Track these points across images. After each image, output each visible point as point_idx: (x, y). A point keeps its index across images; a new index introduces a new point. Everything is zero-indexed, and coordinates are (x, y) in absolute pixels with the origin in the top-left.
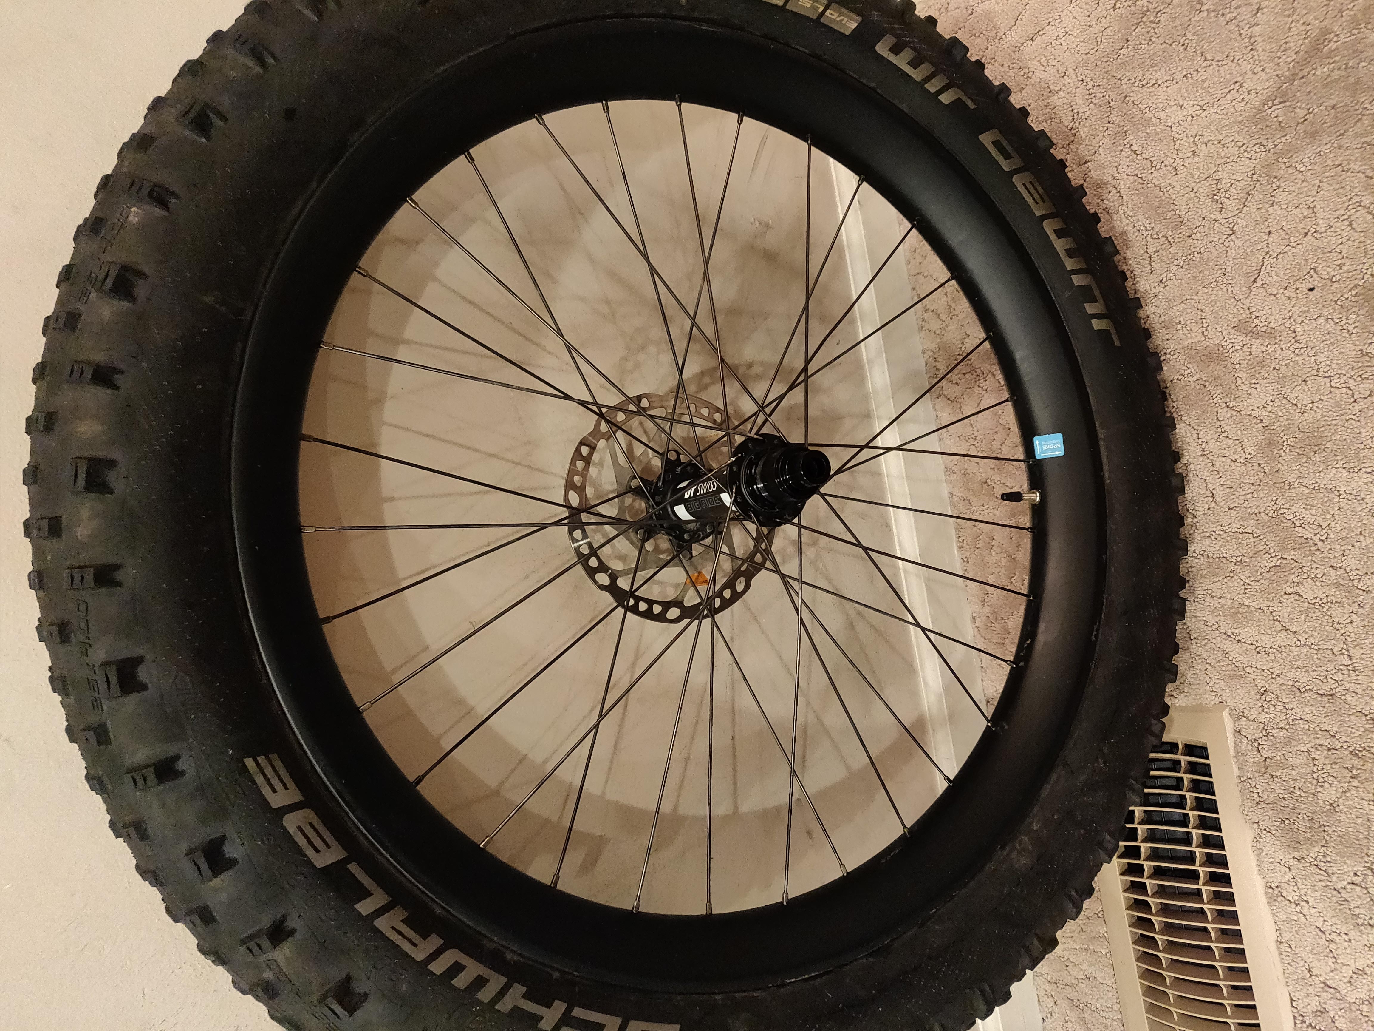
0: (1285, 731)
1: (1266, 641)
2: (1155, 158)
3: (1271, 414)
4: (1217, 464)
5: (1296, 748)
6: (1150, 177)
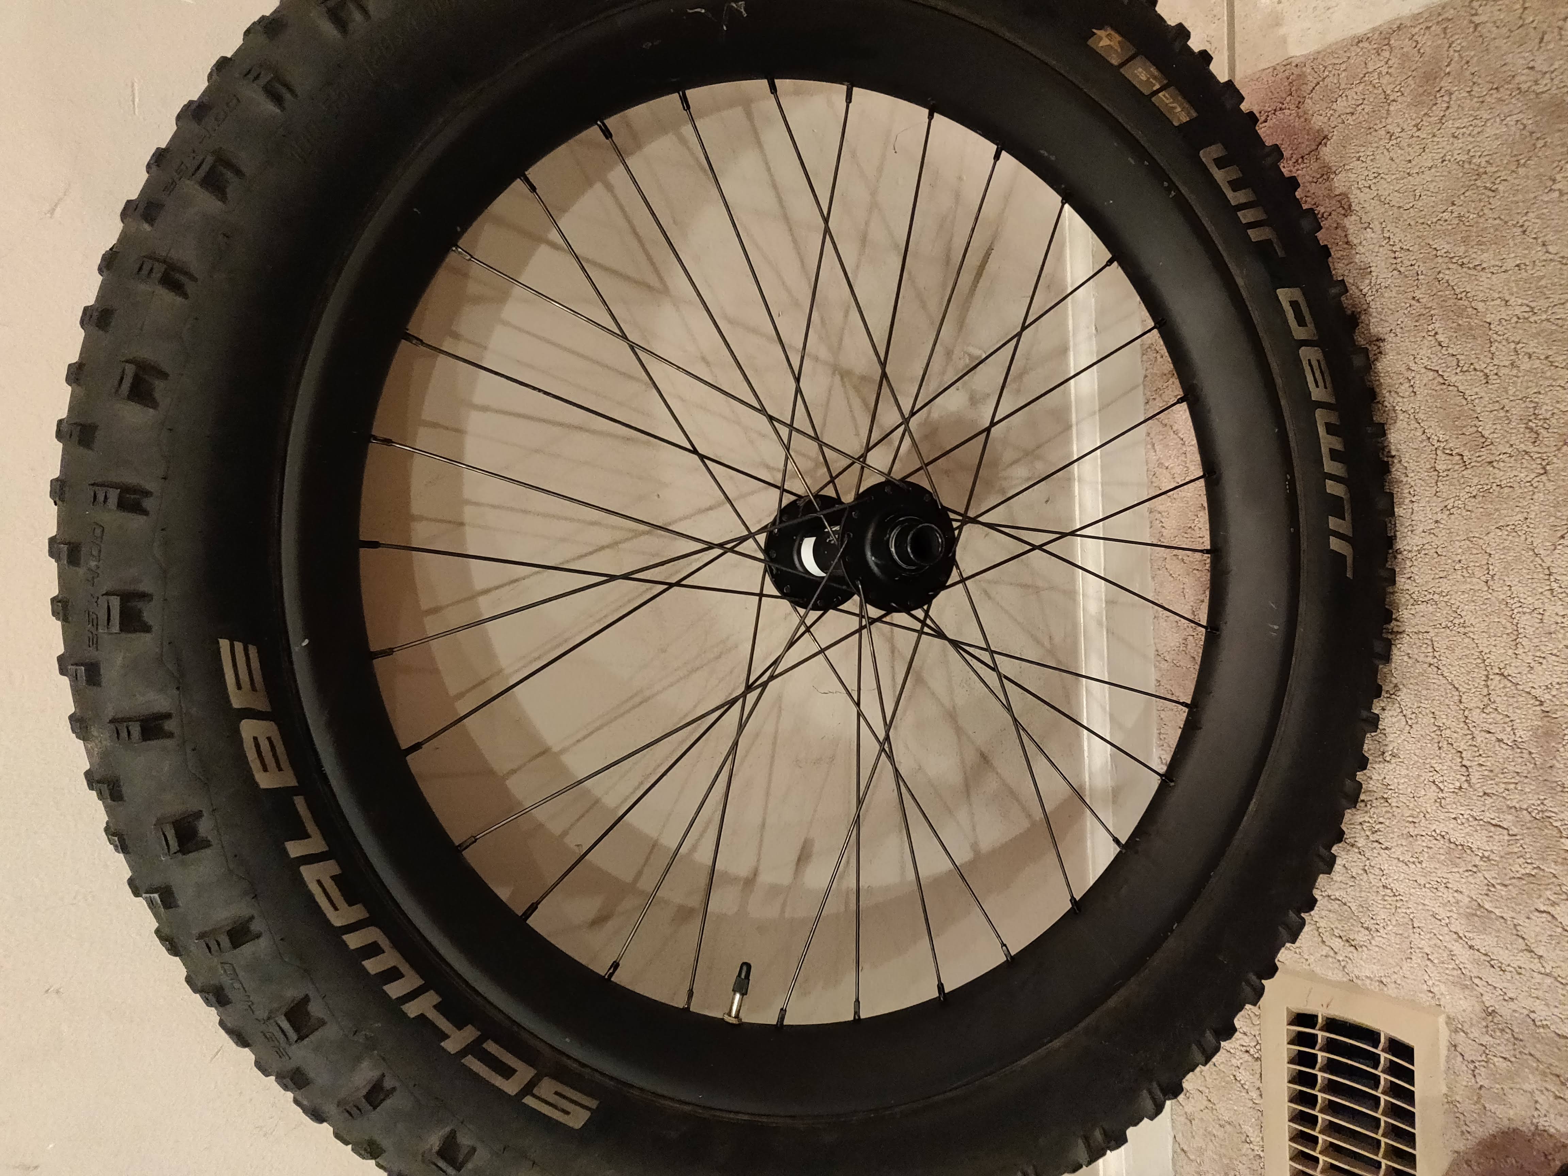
2: (1463, 357)
6: (1453, 378)
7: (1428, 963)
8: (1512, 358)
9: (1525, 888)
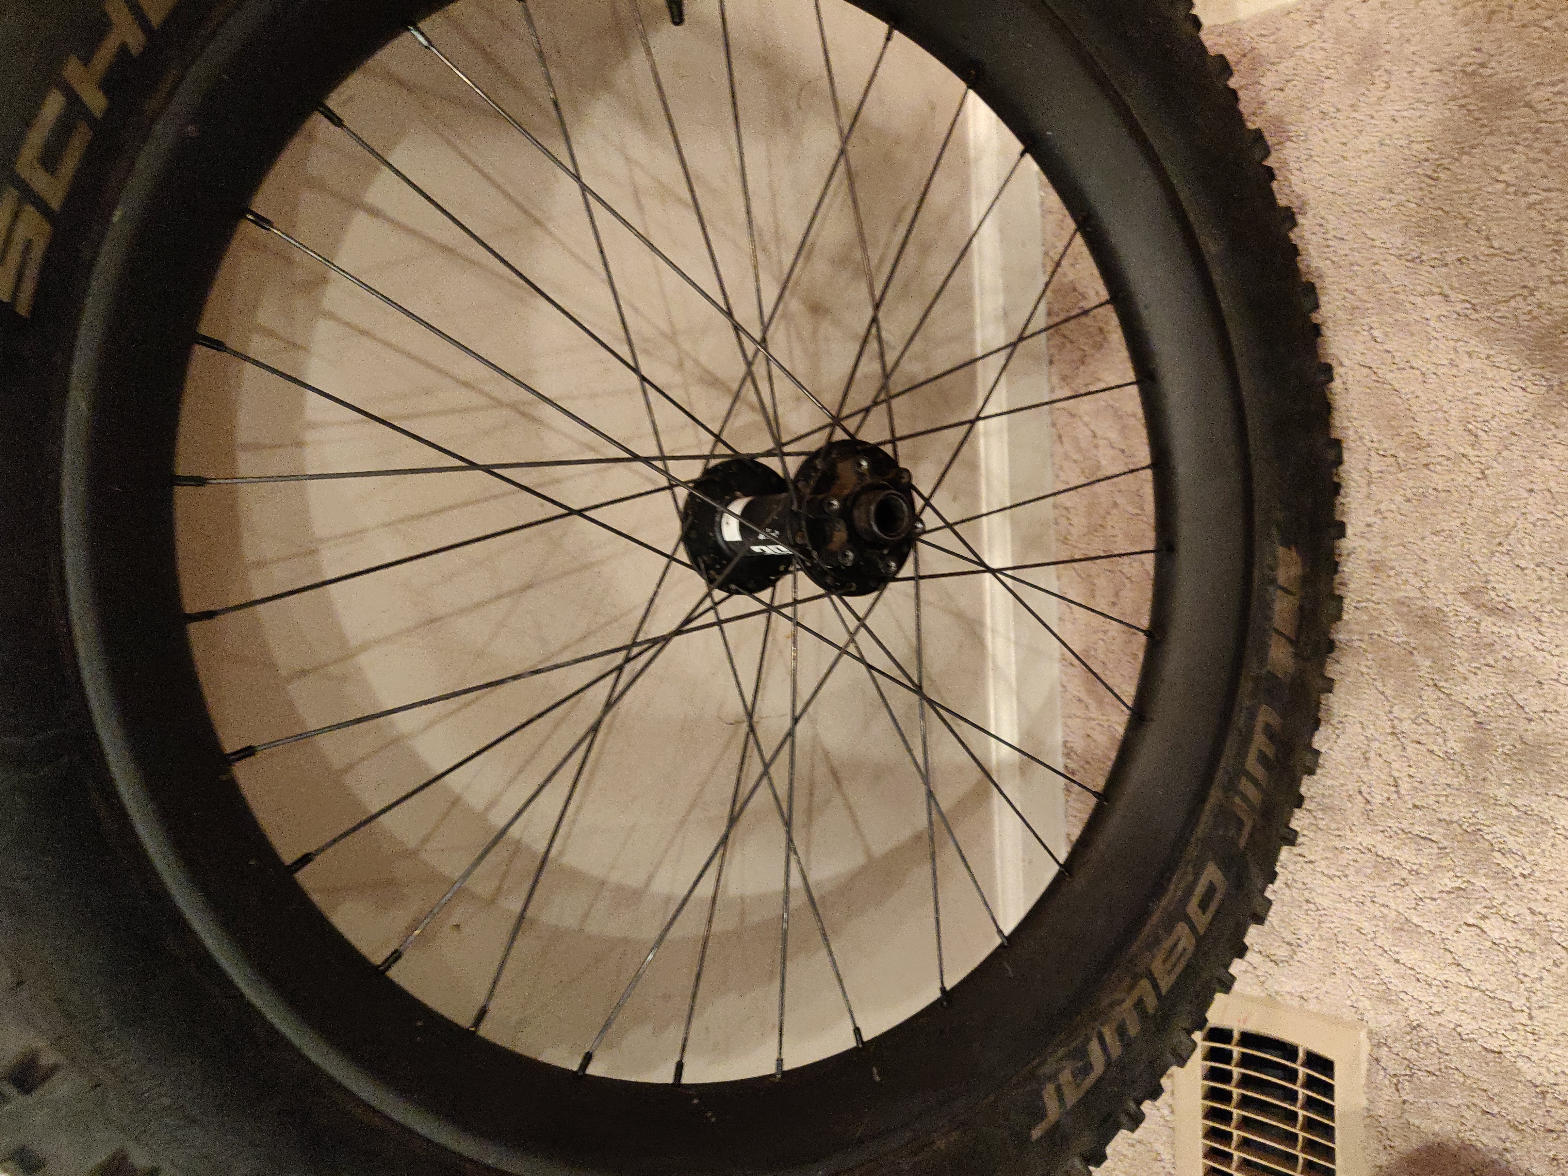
1: (1430, 970)
2: (1399, 354)
3: (1488, 710)
5: (1443, 1100)
6: (1389, 376)
7: (1353, 978)
8: (1451, 357)
9: (1455, 902)
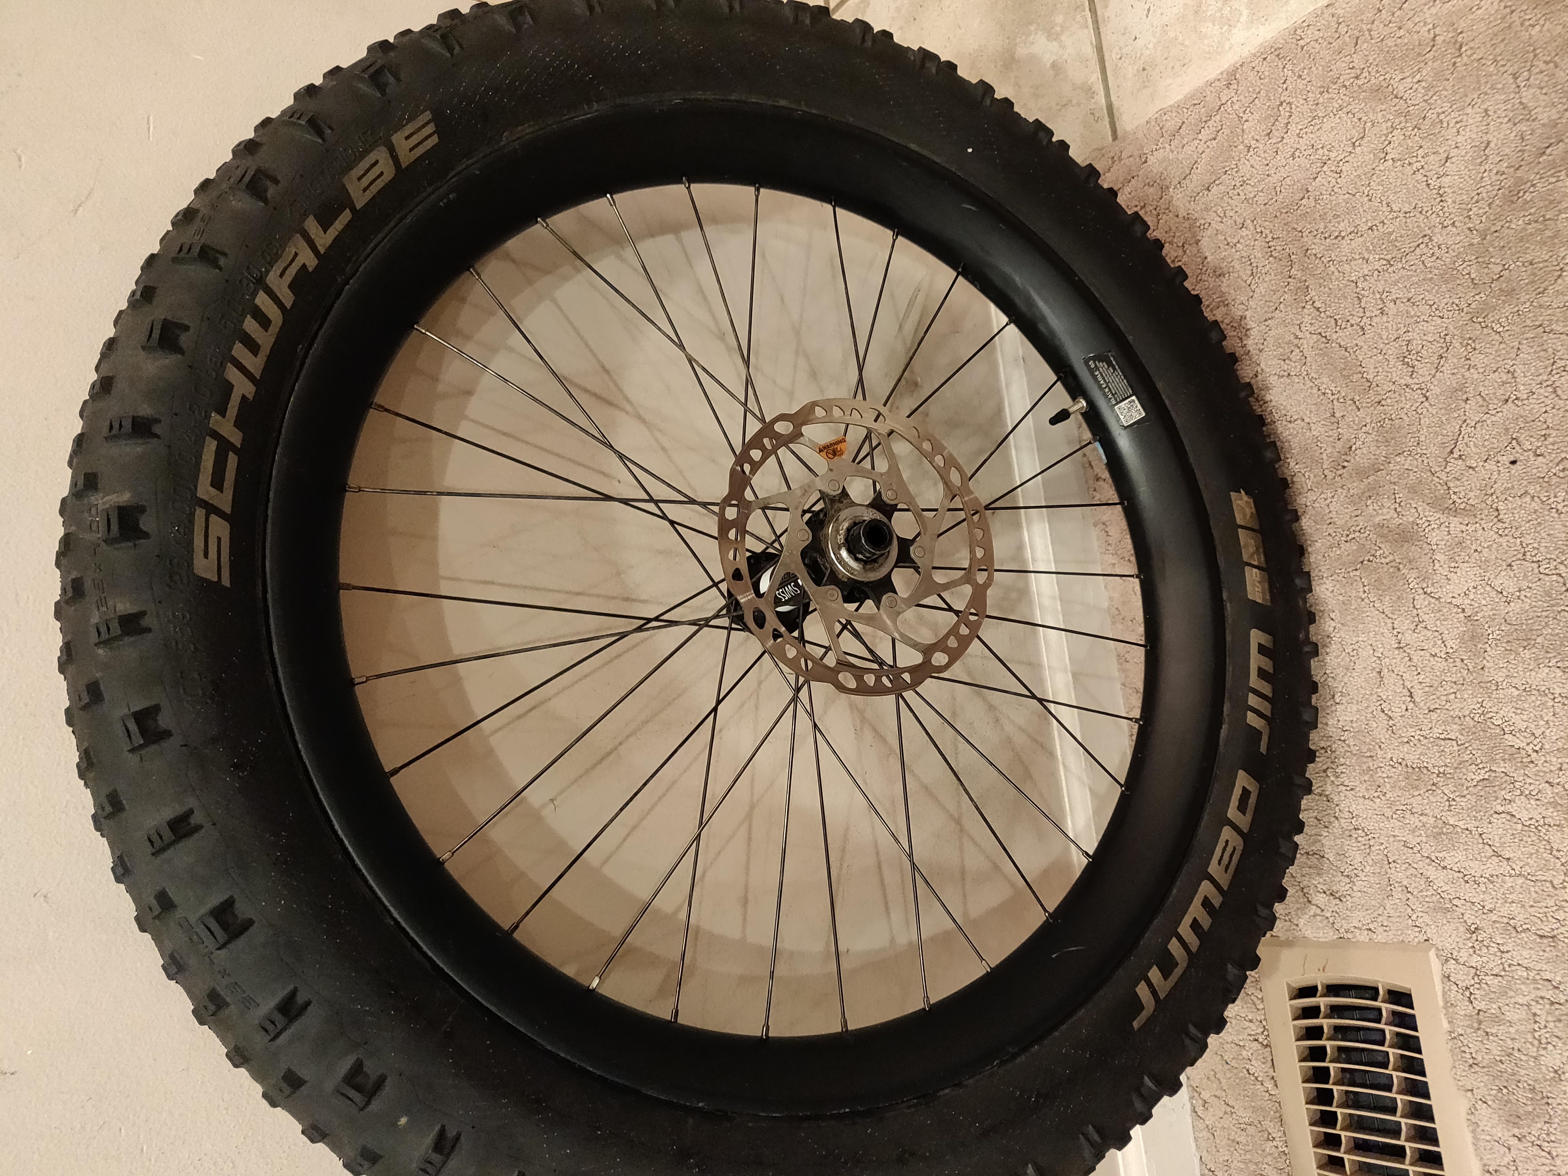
0: (1500, 979)
1: (1475, 868)
2: (1339, 316)
3: (1473, 603)
4: (1415, 659)
5: (1513, 1000)
6: (1335, 336)
7: (1409, 895)
8: (1380, 306)
9: (1482, 793)
